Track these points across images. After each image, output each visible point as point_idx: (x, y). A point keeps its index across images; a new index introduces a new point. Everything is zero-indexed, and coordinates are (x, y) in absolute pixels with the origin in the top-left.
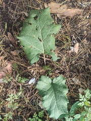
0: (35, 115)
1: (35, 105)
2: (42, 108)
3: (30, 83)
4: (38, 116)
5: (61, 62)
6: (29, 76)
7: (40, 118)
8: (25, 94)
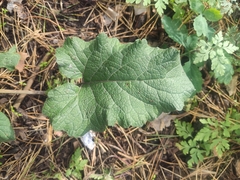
0: (183, 147)
1: (158, 142)
2: (168, 125)
3: (91, 146)
4: (187, 140)
5: (47, 47)
6: (70, 144)
7: (194, 135)
8: (122, 165)
